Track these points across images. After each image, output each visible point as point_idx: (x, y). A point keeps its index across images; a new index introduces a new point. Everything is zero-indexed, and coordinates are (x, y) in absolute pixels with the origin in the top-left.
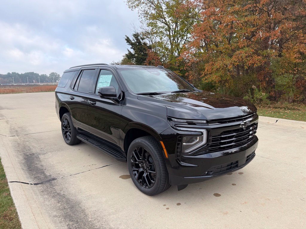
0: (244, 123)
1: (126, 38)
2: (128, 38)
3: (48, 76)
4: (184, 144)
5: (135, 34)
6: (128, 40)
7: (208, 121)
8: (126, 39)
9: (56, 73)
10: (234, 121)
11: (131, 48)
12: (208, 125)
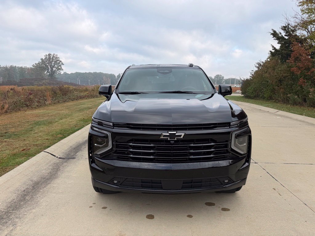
0: (168, 134)
1: (273, 32)
2: (275, 32)
3: (213, 78)
4: (96, 145)
5: (285, 25)
6: (275, 34)
7: (114, 123)
8: (272, 34)
9: (220, 75)
10: (154, 129)
11: (278, 43)
12: (113, 128)
